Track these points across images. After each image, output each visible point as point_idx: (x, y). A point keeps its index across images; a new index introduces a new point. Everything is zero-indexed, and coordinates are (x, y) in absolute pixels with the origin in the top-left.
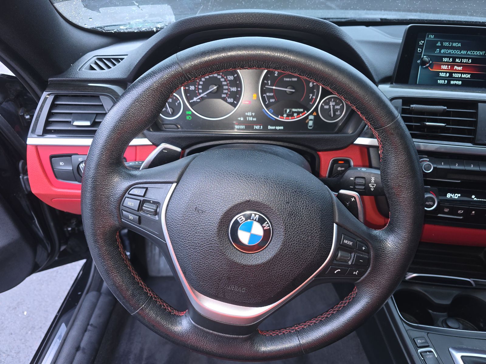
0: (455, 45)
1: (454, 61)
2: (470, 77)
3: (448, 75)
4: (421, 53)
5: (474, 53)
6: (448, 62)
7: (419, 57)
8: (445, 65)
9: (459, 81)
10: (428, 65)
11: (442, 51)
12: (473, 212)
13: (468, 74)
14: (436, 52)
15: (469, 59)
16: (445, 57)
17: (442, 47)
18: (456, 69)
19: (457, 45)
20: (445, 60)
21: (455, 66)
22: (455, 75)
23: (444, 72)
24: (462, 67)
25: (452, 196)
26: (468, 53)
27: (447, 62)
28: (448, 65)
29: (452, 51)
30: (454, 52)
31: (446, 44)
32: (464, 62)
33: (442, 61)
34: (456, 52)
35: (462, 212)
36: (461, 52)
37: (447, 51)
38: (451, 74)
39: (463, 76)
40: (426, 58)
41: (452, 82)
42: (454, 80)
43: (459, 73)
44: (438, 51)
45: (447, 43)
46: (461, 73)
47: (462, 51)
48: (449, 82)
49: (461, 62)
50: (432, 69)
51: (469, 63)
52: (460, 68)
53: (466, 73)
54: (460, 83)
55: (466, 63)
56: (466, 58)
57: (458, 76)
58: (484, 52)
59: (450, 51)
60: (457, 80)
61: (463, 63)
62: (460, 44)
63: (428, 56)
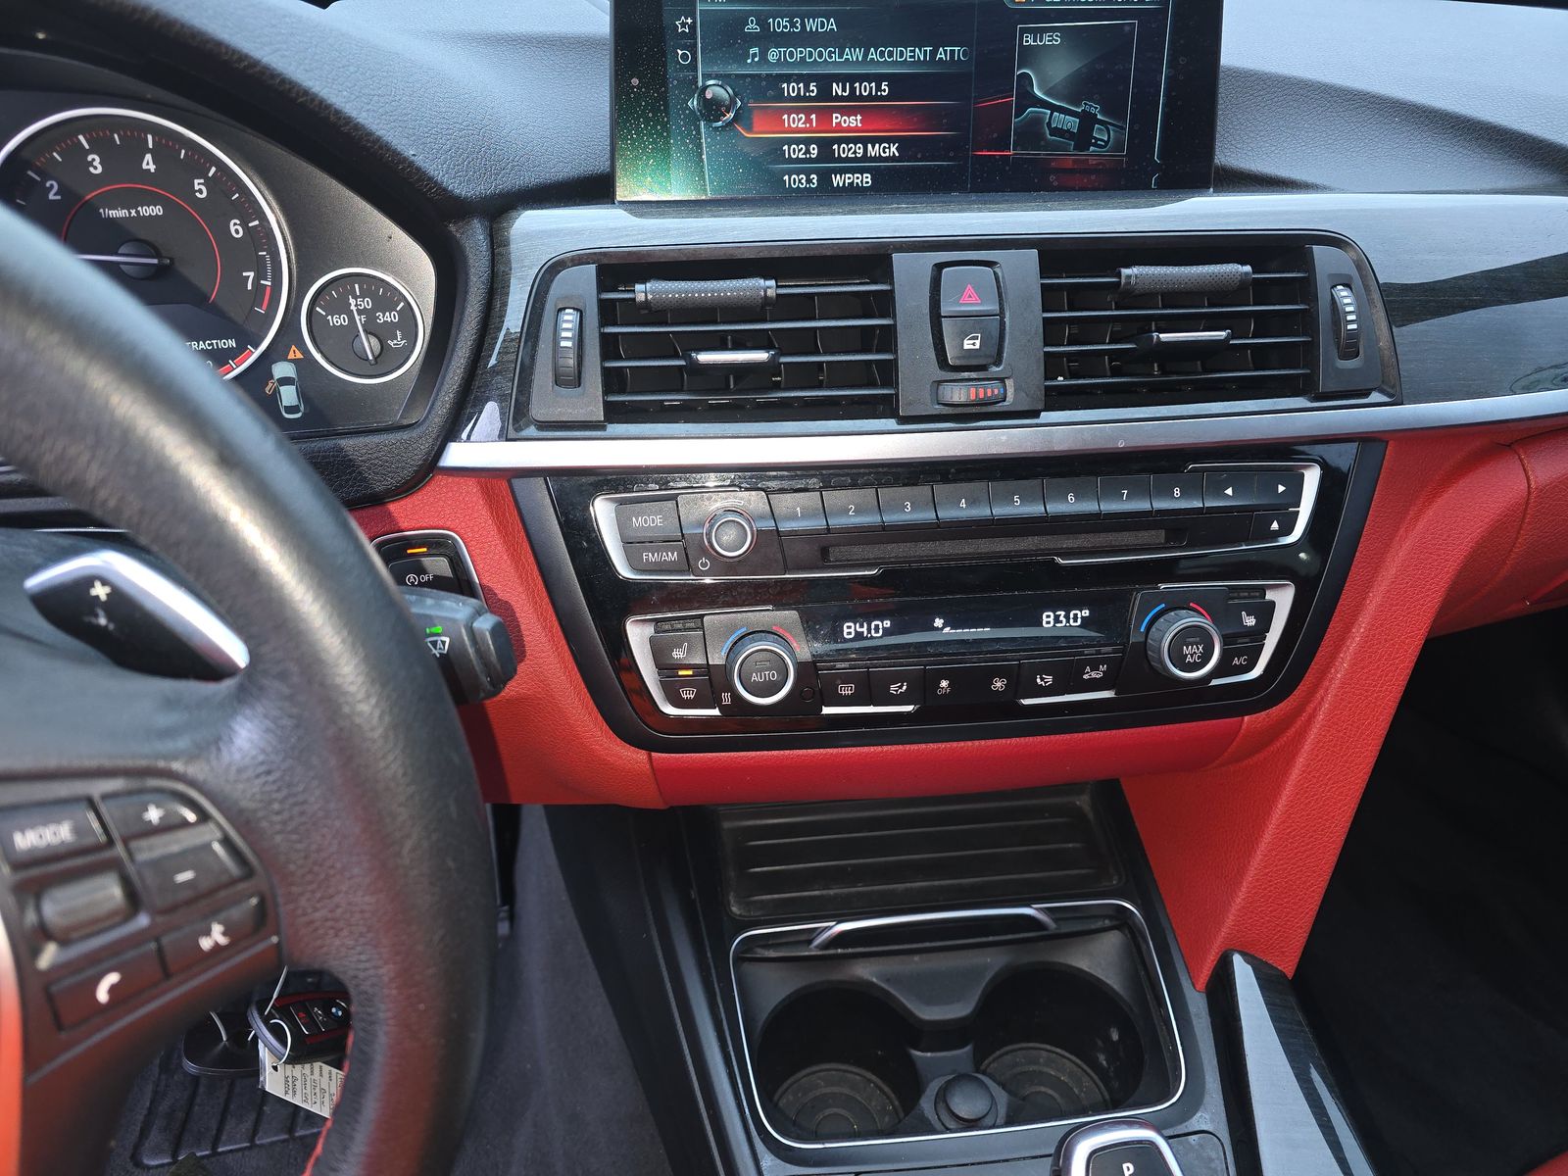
0: (812, 25)
1: (825, 94)
2: (897, 154)
3: (814, 151)
4: (693, 67)
5: (891, 54)
6: (806, 99)
7: (691, 86)
8: (797, 110)
9: (862, 171)
10: (730, 115)
11: (773, 55)
12: (944, 684)
13: (890, 140)
14: (749, 61)
15: (878, 79)
16: (788, 78)
17: (767, 39)
18: (839, 124)
19: (822, 28)
20: (791, 89)
21: (834, 115)
22: (844, 151)
23: (798, 141)
24: (859, 117)
25: (859, 630)
26: (870, 57)
27: (798, 98)
28: (808, 112)
29: (811, 54)
30: (815, 55)
31: (780, 25)
32: (865, 94)
33: (780, 96)
34: (825, 55)
35: (905, 688)
36: (845, 57)
37: (791, 55)
38: (825, 145)
39: (873, 151)
40: (716, 90)
41: (837, 180)
42: (842, 171)
43: (855, 141)
44: (754, 55)
45: (785, 22)
46: (864, 141)
47: (847, 49)
48: (825, 177)
49: (852, 96)
50: (749, 129)
51: (882, 98)
52: (854, 121)
53: (880, 140)
54: (867, 179)
55: (870, 98)
56: (868, 78)
57: (855, 152)
58: (928, 49)
59: (801, 52)
60: (853, 171)
61: (861, 98)
62: (832, 20)
63: (725, 79)
